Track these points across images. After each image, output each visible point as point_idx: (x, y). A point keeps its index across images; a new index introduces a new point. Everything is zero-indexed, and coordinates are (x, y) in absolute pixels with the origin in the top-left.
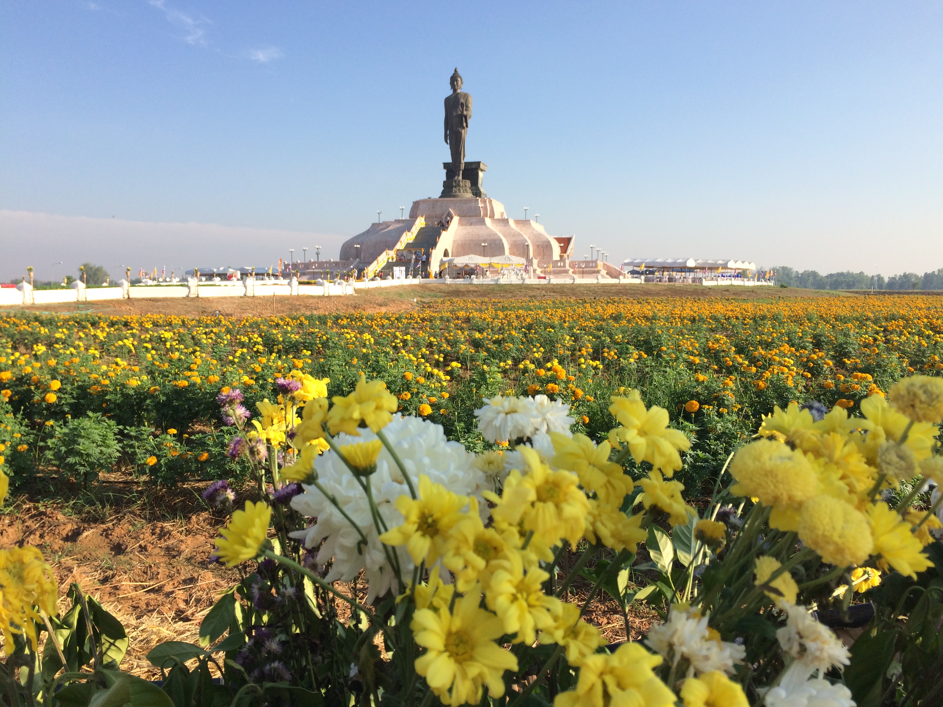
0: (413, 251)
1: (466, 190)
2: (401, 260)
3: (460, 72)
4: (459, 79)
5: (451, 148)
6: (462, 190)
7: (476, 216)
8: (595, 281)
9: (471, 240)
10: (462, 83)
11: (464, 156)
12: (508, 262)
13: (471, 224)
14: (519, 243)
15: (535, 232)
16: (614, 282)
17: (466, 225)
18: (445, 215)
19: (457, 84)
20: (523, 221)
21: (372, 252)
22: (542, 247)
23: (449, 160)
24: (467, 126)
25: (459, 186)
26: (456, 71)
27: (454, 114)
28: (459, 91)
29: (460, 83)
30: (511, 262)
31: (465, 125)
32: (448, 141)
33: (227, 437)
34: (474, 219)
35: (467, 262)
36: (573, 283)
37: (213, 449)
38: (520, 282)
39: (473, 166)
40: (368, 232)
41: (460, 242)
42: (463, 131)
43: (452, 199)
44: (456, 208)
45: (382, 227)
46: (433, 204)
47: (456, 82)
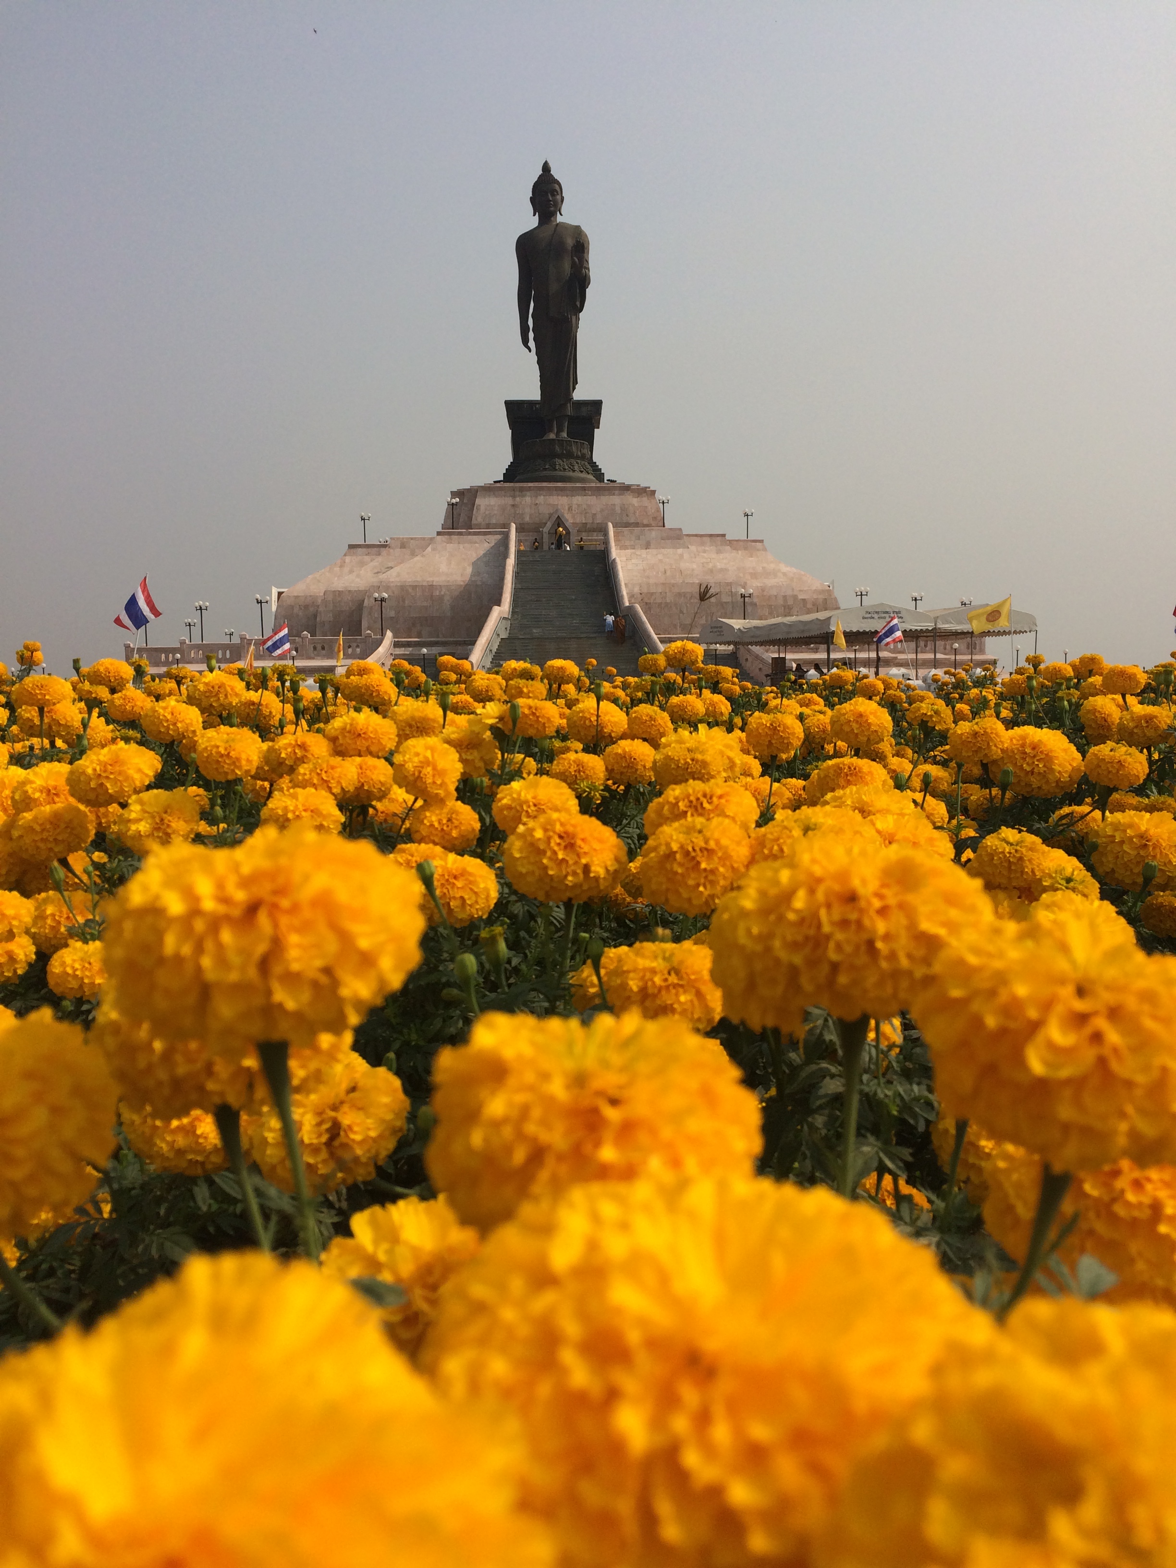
4: (558, 188)
5: (539, 362)
11: (575, 382)
18: (549, 525)
19: (553, 203)
26: (546, 168)
28: (557, 220)
29: (558, 200)
31: (578, 304)
32: (532, 344)
42: (574, 318)
43: (559, 485)
44: (574, 507)
45: (392, 552)
46: (514, 497)
47: (553, 195)
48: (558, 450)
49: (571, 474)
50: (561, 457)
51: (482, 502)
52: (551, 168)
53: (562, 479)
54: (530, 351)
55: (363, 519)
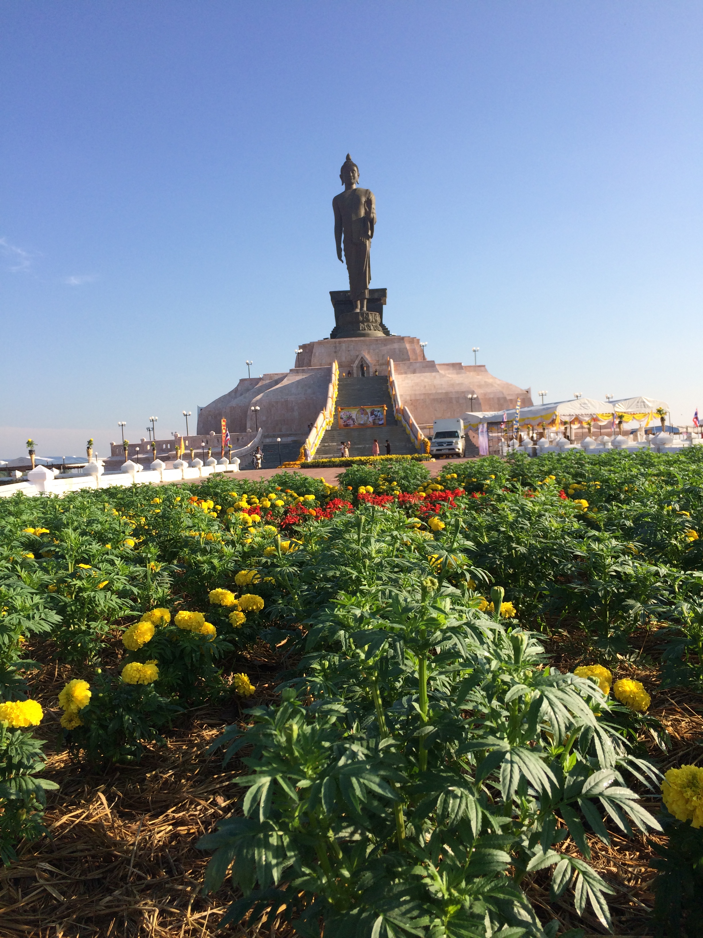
0: (369, 411)
2: (347, 426)
4: (355, 169)
5: (348, 268)
6: (372, 328)
10: (358, 175)
11: (370, 279)
13: (414, 372)
17: (406, 373)
21: (264, 418)
24: (372, 237)
26: (348, 157)
28: (355, 186)
29: (356, 175)
31: (370, 233)
34: (418, 364)
42: (368, 242)
43: (362, 338)
44: (371, 351)
45: (264, 382)
46: (335, 347)
47: (353, 173)
48: (361, 318)
49: (369, 332)
50: (363, 322)
51: (317, 351)
52: (351, 157)
53: (364, 335)
54: (343, 262)
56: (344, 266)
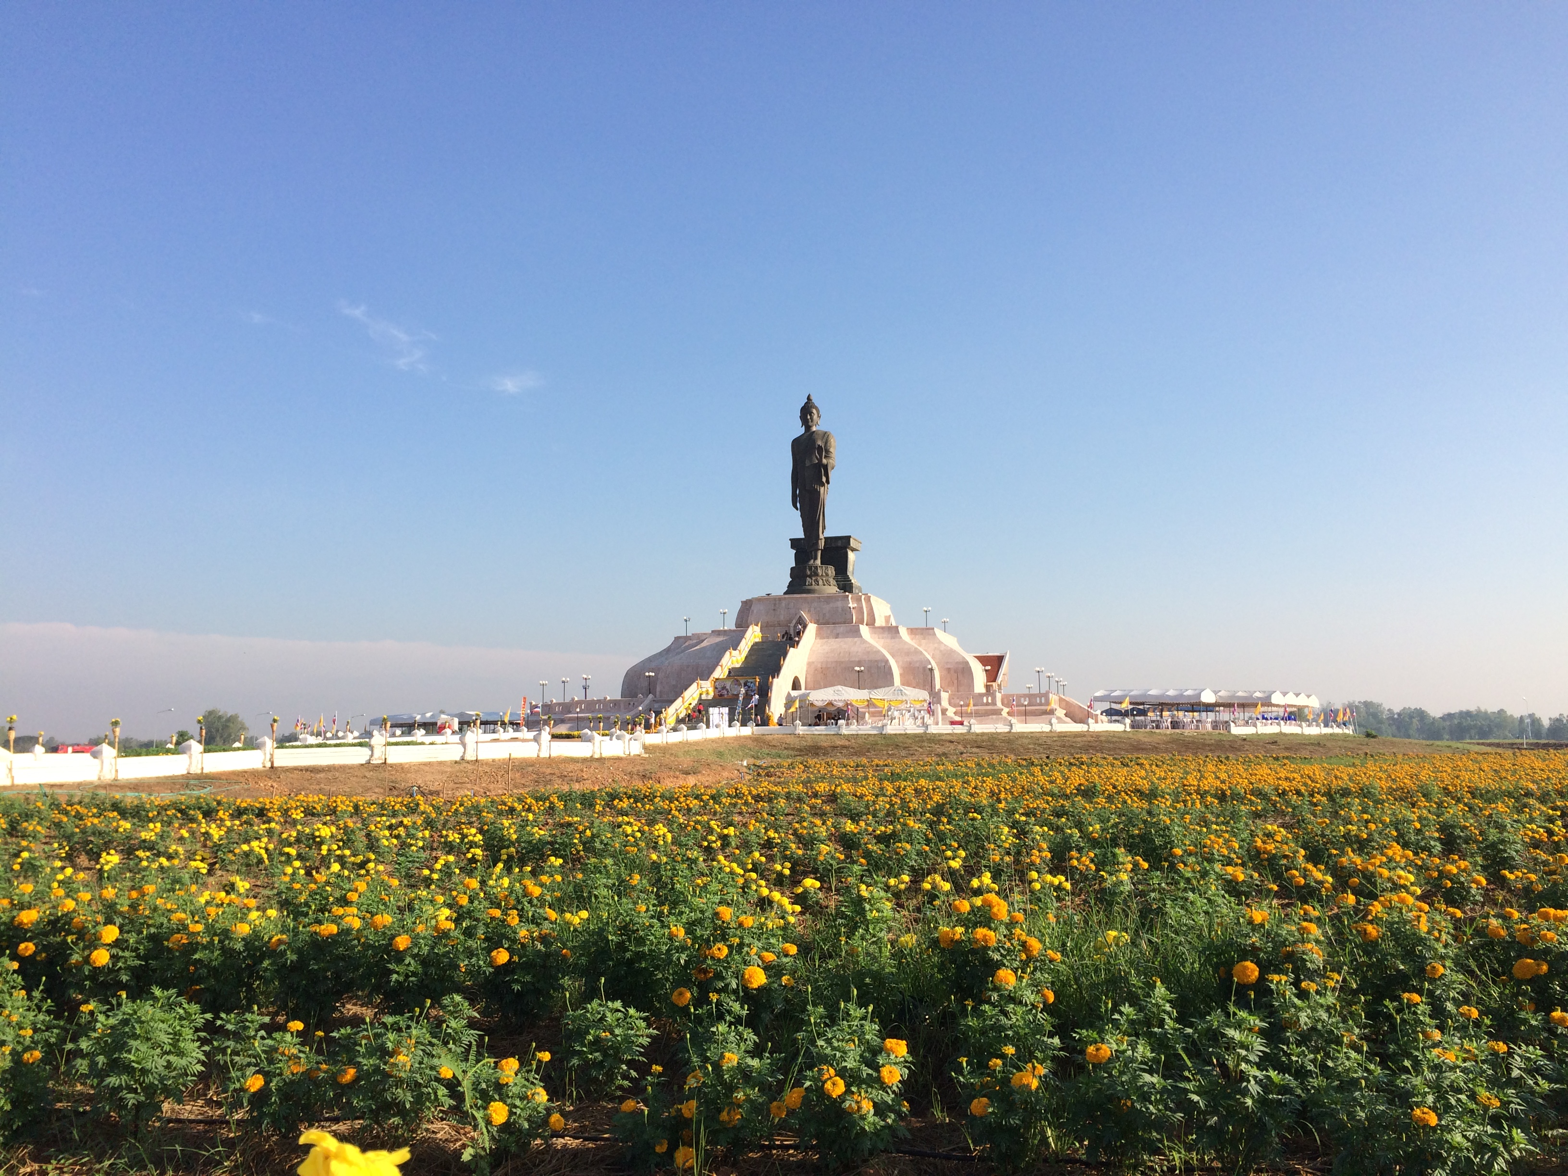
0: (742, 682)
1: (827, 581)
2: (721, 695)
3: (815, 400)
4: (814, 411)
5: (802, 516)
6: (821, 582)
7: (845, 623)
8: (1046, 728)
9: (836, 662)
10: (819, 417)
11: (824, 528)
12: (900, 698)
13: (837, 636)
14: (917, 665)
15: (942, 648)
16: (1080, 730)
17: (828, 638)
18: (794, 622)
19: (812, 418)
20: (923, 629)
21: (674, 683)
22: (956, 671)
23: (800, 534)
24: (828, 482)
25: (817, 575)
26: (809, 398)
27: (808, 464)
28: (814, 429)
29: (815, 417)
30: (904, 698)
31: (824, 479)
32: (798, 505)
33: (392, 1036)
34: (841, 628)
35: (831, 698)
36: (1010, 732)
37: (364, 1061)
38: (920, 731)
39: (839, 544)
40: (668, 650)
41: (819, 666)
42: (822, 489)
43: (804, 595)
44: (812, 609)
45: (691, 642)
46: (775, 605)
47: (810, 415)
48: (809, 573)
49: (816, 587)
50: (810, 577)
51: (755, 608)
52: (812, 397)
53: (809, 591)
54: (797, 509)
55: (686, 621)
56: (799, 513)
